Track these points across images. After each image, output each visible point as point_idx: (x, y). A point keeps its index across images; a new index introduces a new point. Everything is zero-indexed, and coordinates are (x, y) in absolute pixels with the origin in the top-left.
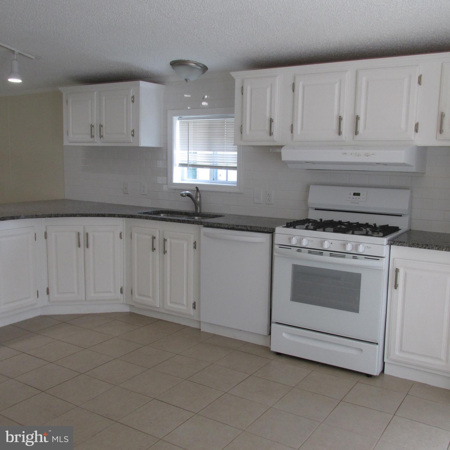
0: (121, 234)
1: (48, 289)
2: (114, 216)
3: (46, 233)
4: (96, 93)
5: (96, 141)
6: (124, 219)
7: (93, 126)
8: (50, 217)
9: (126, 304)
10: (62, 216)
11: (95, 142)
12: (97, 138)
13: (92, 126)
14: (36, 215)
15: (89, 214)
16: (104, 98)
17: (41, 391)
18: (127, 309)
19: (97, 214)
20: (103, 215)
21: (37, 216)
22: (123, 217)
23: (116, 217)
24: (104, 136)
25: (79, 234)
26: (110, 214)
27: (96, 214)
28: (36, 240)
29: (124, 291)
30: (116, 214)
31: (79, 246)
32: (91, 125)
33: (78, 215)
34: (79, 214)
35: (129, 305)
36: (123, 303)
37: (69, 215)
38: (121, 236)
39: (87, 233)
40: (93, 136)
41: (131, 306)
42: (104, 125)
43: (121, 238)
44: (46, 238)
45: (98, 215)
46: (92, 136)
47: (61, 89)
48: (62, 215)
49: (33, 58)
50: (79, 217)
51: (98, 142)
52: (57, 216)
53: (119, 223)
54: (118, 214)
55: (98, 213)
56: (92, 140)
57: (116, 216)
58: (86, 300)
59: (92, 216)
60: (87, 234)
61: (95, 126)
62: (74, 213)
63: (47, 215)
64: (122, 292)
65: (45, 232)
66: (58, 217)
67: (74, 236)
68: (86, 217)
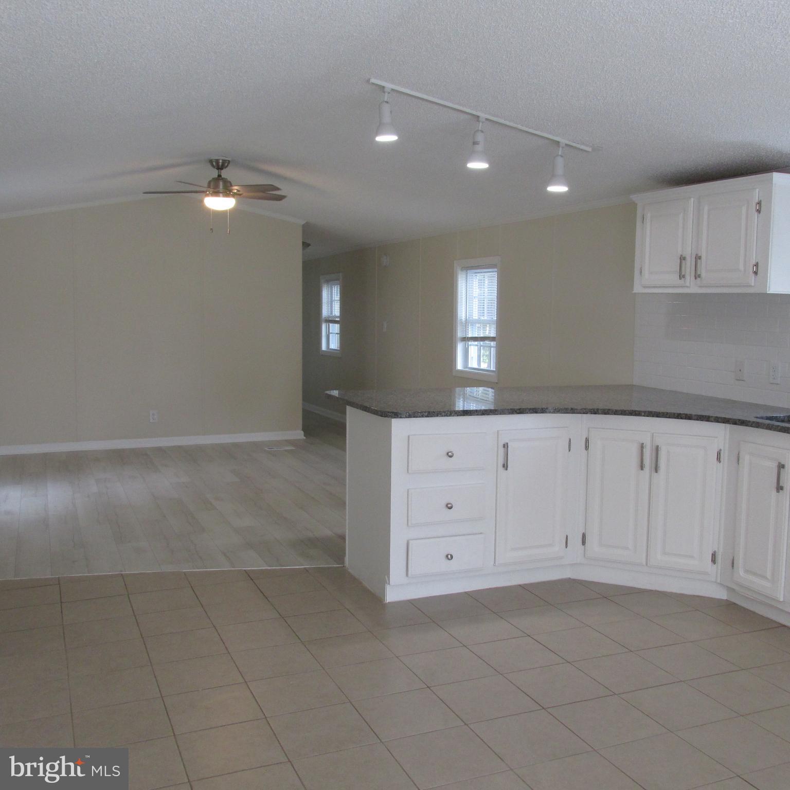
0: (719, 454)
1: (584, 536)
2: (707, 419)
3: (587, 440)
4: (692, 199)
5: (688, 284)
6: (728, 426)
7: (685, 259)
8: (595, 413)
9: (721, 584)
10: (616, 413)
11: (687, 287)
12: (689, 279)
13: (682, 259)
14: (572, 409)
15: (663, 413)
16: (706, 208)
17: (541, 708)
18: (722, 595)
19: (676, 415)
20: (688, 417)
21: (573, 411)
22: (723, 423)
23: (712, 422)
24: (703, 275)
25: (642, 446)
26: (701, 415)
27: (674, 414)
28: (569, 451)
29: (719, 559)
30: (712, 417)
31: (642, 467)
32: (681, 255)
33: (643, 414)
34: (645, 412)
35: (727, 587)
36: (715, 582)
37: (627, 412)
38: (720, 455)
39: (658, 446)
40: (684, 276)
41: (730, 590)
42: (703, 258)
43: (720, 462)
44: (587, 448)
45: (679, 416)
46: (682, 276)
47: (635, 197)
48: (616, 411)
49: (589, 149)
50: (644, 416)
51: (692, 287)
52: (606, 412)
53: (719, 434)
54: (717, 417)
55: (678, 412)
56: (681, 282)
57: (712, 419)
58: (647, 565)
59: (668, 416)
60: (657, 449)
61: (688, 258)
62: (637, 409)
63: (590, 409)
64: (714, 561)
65: (586, 438)
66: (609, 414)
67: (634, 450)
68: (657, 417)
